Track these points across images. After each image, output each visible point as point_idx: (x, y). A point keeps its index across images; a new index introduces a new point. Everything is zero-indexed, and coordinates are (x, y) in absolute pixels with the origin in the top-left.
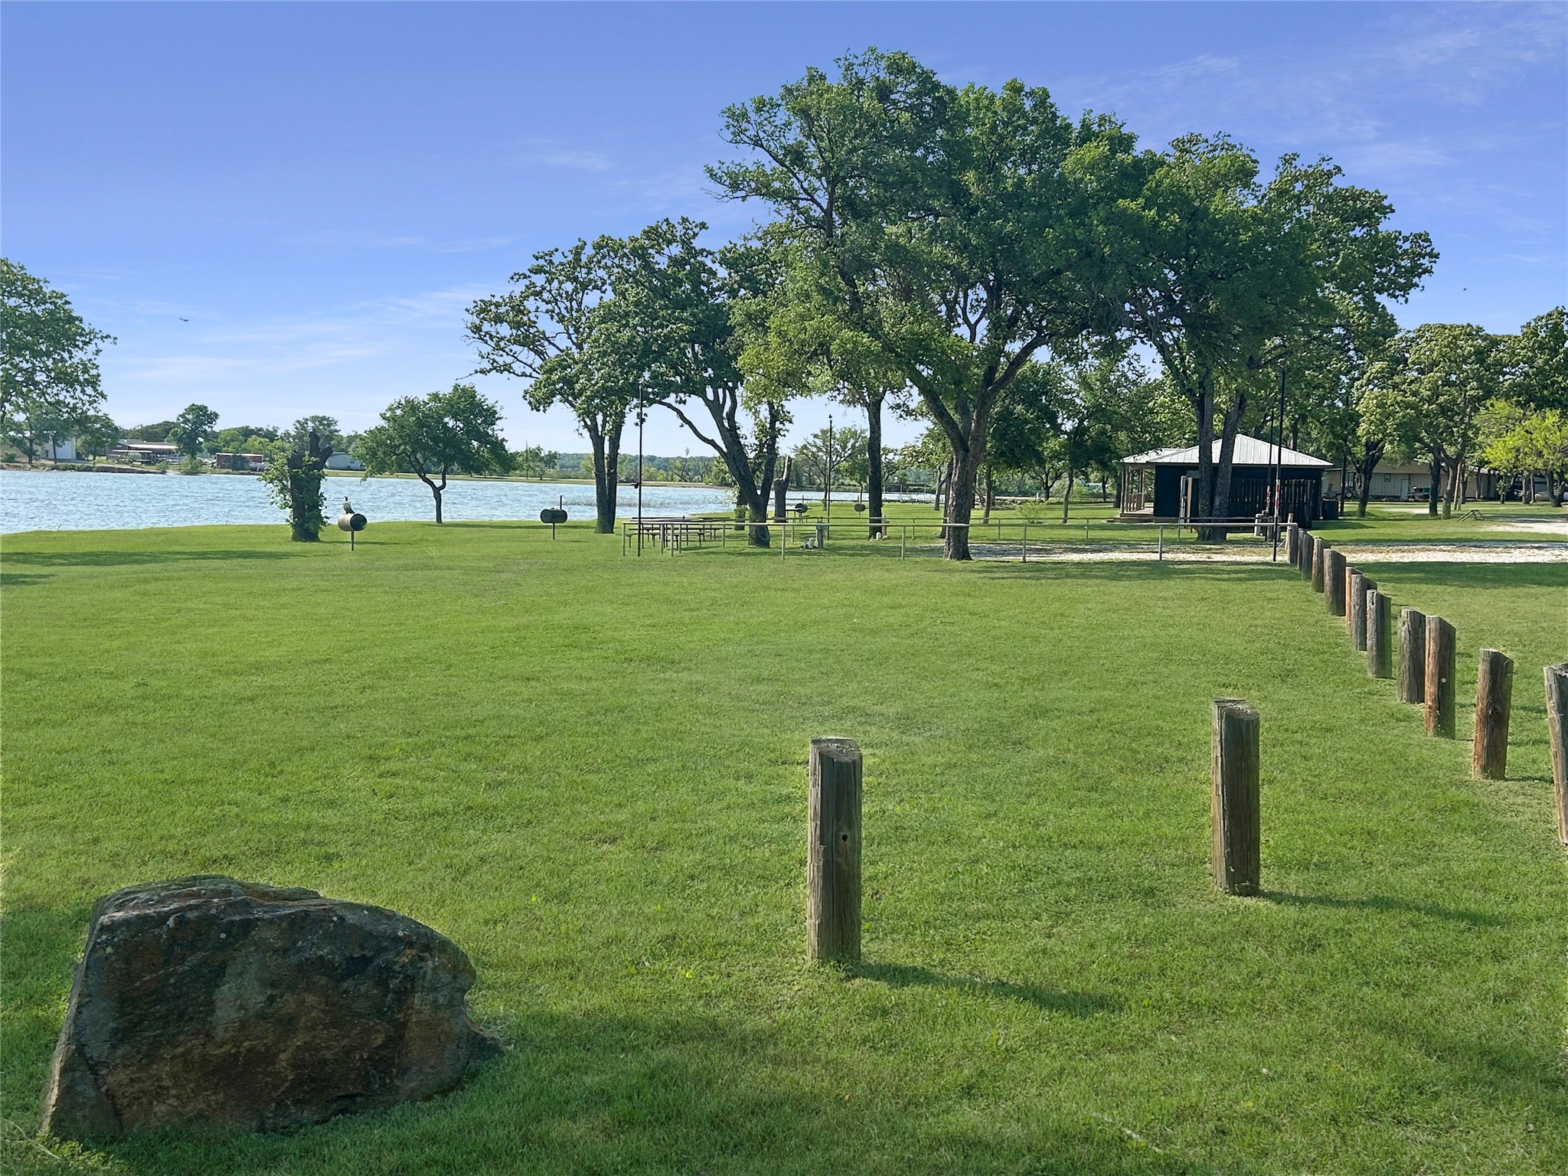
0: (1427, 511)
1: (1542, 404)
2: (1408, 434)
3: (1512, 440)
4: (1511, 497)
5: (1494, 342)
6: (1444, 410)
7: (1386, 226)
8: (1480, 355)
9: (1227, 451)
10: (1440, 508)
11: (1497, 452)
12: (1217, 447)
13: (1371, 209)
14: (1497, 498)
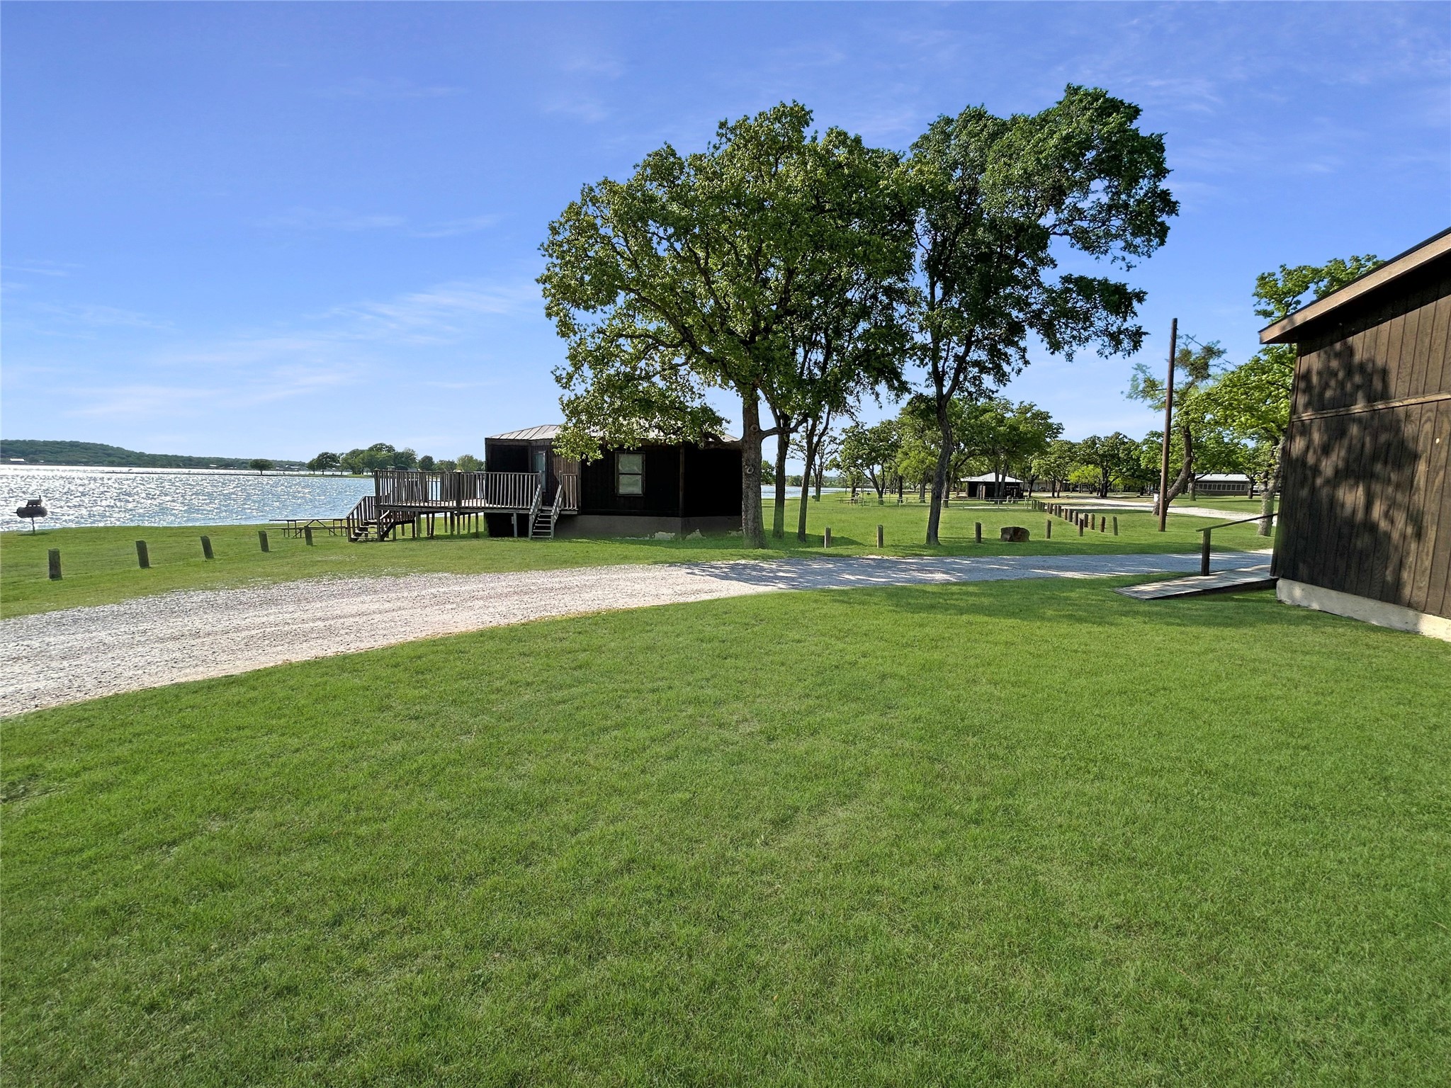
0: (1051, 495)
1: (1088, 463)
2: (1047, 473)
3: (1077, 473)
4: (1074, 490)
5: (1074, 445)
6: (1058, 466)
7: (1049, 421)
8: (1070, 450)
9: (1003, 479)
10: (1056, 494)
11: (1072, 478)
12: (1001, 476)
13: (1046, 416)
14: (1069, 490)
